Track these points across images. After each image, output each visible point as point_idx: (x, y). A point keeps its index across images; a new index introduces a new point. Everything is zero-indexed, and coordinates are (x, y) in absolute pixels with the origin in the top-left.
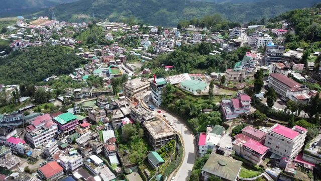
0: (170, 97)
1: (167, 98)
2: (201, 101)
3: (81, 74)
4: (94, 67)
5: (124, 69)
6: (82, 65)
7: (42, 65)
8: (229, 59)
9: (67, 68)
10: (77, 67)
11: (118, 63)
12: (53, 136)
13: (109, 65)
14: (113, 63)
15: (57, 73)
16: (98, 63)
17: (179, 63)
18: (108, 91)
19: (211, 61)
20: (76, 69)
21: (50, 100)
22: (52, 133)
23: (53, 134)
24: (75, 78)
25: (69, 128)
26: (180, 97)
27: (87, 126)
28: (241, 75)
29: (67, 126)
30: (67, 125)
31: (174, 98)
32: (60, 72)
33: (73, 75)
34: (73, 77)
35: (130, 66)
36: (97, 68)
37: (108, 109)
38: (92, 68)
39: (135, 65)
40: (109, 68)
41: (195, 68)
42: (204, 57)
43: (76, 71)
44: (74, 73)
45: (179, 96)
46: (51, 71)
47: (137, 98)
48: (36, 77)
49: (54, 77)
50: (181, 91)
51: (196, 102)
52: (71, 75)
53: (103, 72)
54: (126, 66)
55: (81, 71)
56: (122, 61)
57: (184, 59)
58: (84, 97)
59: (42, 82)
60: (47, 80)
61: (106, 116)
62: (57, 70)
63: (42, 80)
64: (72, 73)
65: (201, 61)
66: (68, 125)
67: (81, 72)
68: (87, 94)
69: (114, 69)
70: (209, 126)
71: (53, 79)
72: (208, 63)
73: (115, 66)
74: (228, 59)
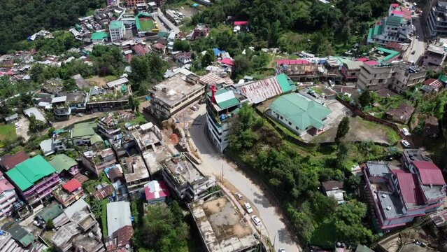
0: (248, 139)
1: (242, 140)
2: (317, 158)
3: (88, 29)
4: (110, 14)
5: (162, 21)
6: (90, 11)
7: (22, 9)
8: (355, 15)
9: (64, 16)
10: (83, 14)
11: (151, 9)
12: (8, 209)
13: (136, 12)
14: (144, 8)
15: (49, 25)
16: (117, 8)
17: (260, 19)
18: (120, 101)
19: (319, 17)
20: (81, 19)
21: (7, 119)
22: (6, 204)
23: (8, 206)
24: (79, 37)
25: (41, 193)
26: (269, 140)
27: (77, 190)
28: (394, 74)
29: (35, 191)
30: (34, 188)
31: (255, 141)
32: (53, 24)
33: (77, 29)
34: (76, 33)
35: (172, 15)
36: (116, 17)
37: (119, 150)
38: (108, 17)
39: (181, 14)
40: (136, 18)
41: (289, 28)
42: (305, 6)
43: (80, 23)
44: (78, 26)
45: (267, 137)
46: (39, 21)
47: (178, 126)
48: (14, 32)
49: (43, 32)
50: (271, 127)
51: (306, 160)
52: (72, 30)
53: (127, 26)
54: (165, 14)
55: (89, 22)
56: (158, 5)
57: (270, 11)
58: (75, 112)
59: (24, 42)
60: (33, 37)
61: (115, 161)
62: (48, 19)
63: (25, 38)
64: (74, 25)
65: (300, 16)
66: (38, 188)
67: (89, 25)
68: (79, 105)
69: (146, 20)
70: (342, 247)
71: (42, 38)
72: (313, 20)
73: (146, 14)
74: (352, 15)
